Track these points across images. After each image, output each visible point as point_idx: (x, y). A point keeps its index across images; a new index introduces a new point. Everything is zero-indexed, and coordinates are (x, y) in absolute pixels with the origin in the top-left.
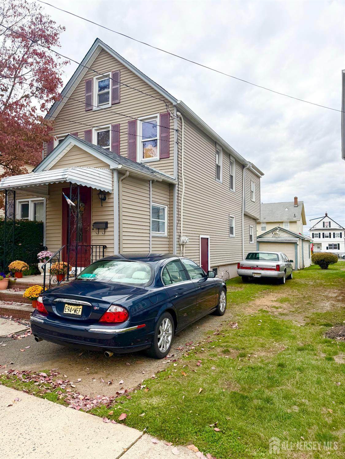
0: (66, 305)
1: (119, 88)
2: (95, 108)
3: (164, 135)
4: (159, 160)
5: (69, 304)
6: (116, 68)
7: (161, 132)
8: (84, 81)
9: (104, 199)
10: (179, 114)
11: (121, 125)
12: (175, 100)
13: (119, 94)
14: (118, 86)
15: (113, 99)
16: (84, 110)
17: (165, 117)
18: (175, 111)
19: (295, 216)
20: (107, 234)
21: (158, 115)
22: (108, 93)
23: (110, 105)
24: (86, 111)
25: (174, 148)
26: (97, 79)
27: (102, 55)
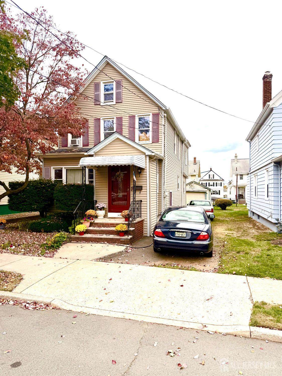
0: (176, 232)
1: (121, 92)
2: (102, 104)
3: (155, 127)
4: (151, 143)
5: (177, 232)
6: (118, 78)
7: (153, 126)
8: (93, 83)
9: (140, 172)
10: (165, 115)
11: (123, 118)
12: (165, 106)
13: (122, 96)
14: (121, 91)
15: (117, 99)
16: (93, 104)
17: (156, 116)
18: (163, 113)
19: (195, 172)
20: (141, 193)
21: (151, 114)
22: (113, 94)
23: (114, 103)
24: (95, 105)
25: (161, 136)
26: (103, 83)
27: (107, 67)
